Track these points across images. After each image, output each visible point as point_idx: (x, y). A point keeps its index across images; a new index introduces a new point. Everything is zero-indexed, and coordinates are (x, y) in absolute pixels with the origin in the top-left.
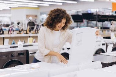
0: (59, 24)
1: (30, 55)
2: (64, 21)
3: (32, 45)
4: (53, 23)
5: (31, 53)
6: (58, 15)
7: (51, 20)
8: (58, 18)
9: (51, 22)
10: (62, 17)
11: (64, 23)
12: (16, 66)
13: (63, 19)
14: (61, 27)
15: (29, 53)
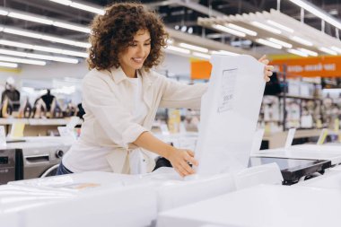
0: (133, 51)
1: (27, 164)
2: (143, 37)
3: (24, 141)
4: (109, 52)
5: (28, 159)
6: (118, 22)
7: (101, 44)
8: (121, 31)
9: (101, 48)
10: (133, 28)
11: (146, 45)
12: (9, 183)
13: (139, 32)
14: (142, 61)
15: (25, 157)
